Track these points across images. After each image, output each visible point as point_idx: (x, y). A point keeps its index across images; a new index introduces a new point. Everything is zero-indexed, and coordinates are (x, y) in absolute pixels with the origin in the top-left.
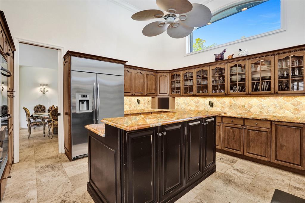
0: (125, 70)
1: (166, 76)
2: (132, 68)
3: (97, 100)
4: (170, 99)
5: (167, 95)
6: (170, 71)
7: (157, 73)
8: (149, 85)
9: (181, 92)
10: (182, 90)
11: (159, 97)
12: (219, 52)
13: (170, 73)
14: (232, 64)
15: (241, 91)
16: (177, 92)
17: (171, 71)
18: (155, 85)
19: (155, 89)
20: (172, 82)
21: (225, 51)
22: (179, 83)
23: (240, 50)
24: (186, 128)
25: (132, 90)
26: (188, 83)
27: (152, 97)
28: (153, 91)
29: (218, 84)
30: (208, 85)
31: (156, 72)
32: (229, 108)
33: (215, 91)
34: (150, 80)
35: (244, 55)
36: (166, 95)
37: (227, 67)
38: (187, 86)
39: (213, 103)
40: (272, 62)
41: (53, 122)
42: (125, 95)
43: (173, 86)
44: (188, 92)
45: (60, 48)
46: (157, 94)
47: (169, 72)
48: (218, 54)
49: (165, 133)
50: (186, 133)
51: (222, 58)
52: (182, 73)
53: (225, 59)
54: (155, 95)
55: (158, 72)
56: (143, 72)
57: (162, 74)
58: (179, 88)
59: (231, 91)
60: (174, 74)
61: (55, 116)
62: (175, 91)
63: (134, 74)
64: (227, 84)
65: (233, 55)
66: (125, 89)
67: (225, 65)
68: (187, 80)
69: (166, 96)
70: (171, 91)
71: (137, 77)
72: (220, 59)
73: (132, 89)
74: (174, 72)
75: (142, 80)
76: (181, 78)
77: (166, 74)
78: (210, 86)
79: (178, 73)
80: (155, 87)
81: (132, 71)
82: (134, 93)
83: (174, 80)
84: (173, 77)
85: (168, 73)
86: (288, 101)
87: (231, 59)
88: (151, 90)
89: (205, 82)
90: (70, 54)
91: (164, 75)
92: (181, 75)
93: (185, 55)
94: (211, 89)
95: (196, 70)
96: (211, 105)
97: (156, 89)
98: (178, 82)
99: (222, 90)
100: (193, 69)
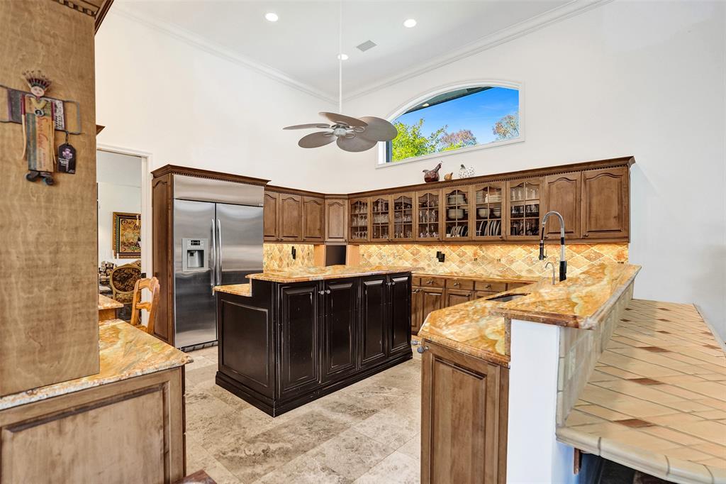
0: (266, 195)
1: (342, 205)
2: (277, 192)
3: (218, 249)
4: (349, 248)
5: (343, 240)
6: (348, 195)
7: (324, 199)
8: (309, 222)
9: (369, 235)
10: (369, 232)
11: (328, 244)
12: (431, 167)
13: (349, 199)
14: (449, 190)
15: (463, 235)
16: (361, 235)
17: (350, 197)
18: (321, 221)
19: (320, 230)
20: (353, 216)
21: (440, 166)
22: (366, 218)
23: (462, 166)
24: (360, 289)
25: (277, 232)
26: (381, 219)
27: (315, 245)
28: (317, 234)
29: (428, 222)
30: (413, 224)
31: (323, 196)
32: (473, 263)
33: (425, 234)
34: (311, 213)
35: (468, 177)
36: (341, 240)
37: (442, 194)
38: (379, 224)
39: (444, 255)
40: (503, 191)
41: (117, 293)
42: (265, 241)
43: (354, 224)
44: (381, 234)
45: (146, 155)
46: (324, 238)
47: (347, 197)
48: (430, 170)
49: (329, 292)
50: (359, 296)
51: (436, 179)
52: (370, 200)
53: (440, 180)
54: (319, 240)
55: (326, 197)
56: (298, 198)
57: (335, 201)
58: (364, 228)
59: (448, 235)
60: (356, 201)
61: (119, 281)
62: (358, 233)
63: (281, 201)
64: (442, 223)
65: (452, 174)
66: (265, 230)
67: (438, 191)
68: (379, 213)
69: (340, 242)
70: (350, 233)
71: (286, 206)
72: (432, 179)
73: (277, 228)
74: (355, 198)
75: (295, 213)
76: (368, 210)
77: (340, 201)
78: (416, 226)
79: (363, 200)
80: (321, 226)
81: (277, 197)
82: (281, 238)
83: (357, 212)
84: (354, 206)
85: (346, 199)
86: (578, 253)
87: (449, 182)
88: (312, 232)
89: (409, 219)
90: (171, 170)
91: (338, 204)
92: (369, 204)
93: (377, 167)
94: (417, 231)
95: (393, 196)
96: (441, 257)
97: (322, 230)
98: (364, 217)
99: (434, 233)
100: (389, 194)
